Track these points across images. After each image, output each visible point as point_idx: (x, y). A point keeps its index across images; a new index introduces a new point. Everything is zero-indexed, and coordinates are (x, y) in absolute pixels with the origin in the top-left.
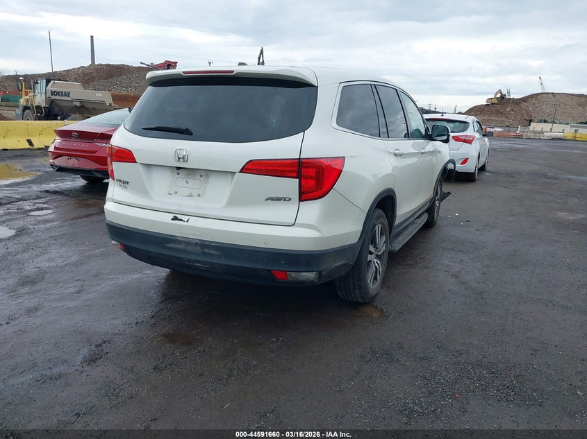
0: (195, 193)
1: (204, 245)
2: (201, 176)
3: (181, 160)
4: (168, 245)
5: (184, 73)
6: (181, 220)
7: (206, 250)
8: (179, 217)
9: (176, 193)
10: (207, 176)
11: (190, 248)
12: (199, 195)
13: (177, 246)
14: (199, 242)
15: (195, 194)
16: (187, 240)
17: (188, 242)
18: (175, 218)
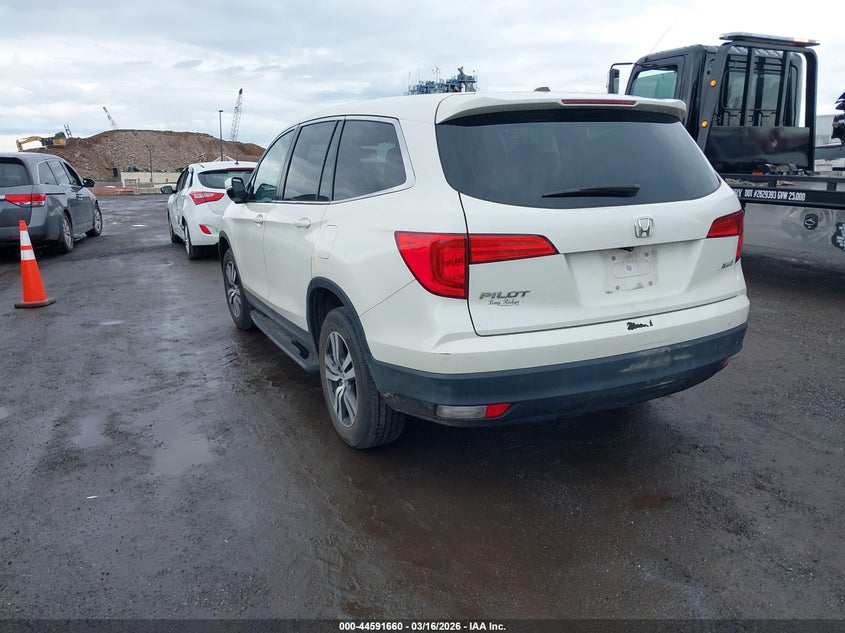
0: (645, 281)
1: (675, 350)
2: (647, 255)
3: (644, 234)
4: (624, 371)
5: (564, 101)
6: (641, 326)
7: (677, 358)
8: (637, 322)
9: (618, 288)
10: (654, 253)
11: (657, 363)
12: (651, 283)
13: (640, 366)
14: (669, 349)
15: (645, 283)
16: (653, 352)
17: (654, 355)
18: (632, 326)
